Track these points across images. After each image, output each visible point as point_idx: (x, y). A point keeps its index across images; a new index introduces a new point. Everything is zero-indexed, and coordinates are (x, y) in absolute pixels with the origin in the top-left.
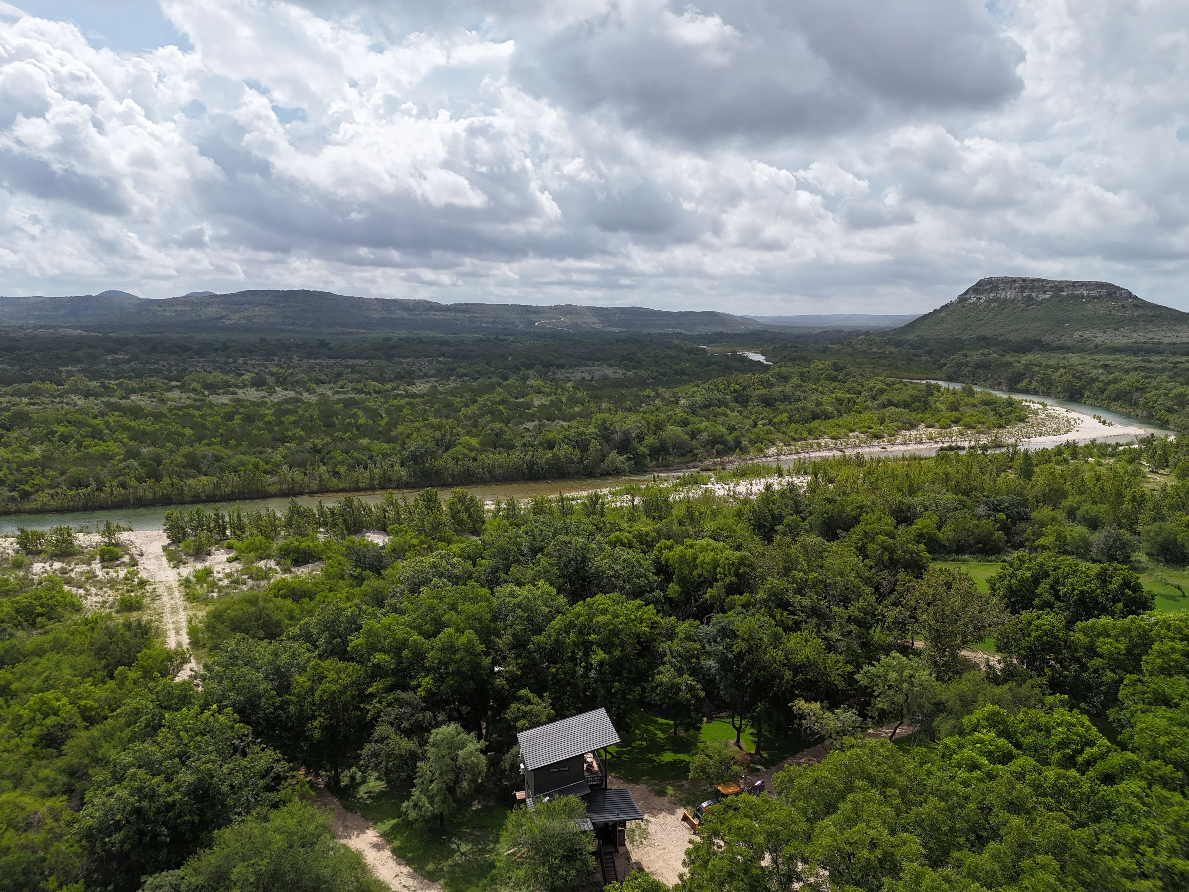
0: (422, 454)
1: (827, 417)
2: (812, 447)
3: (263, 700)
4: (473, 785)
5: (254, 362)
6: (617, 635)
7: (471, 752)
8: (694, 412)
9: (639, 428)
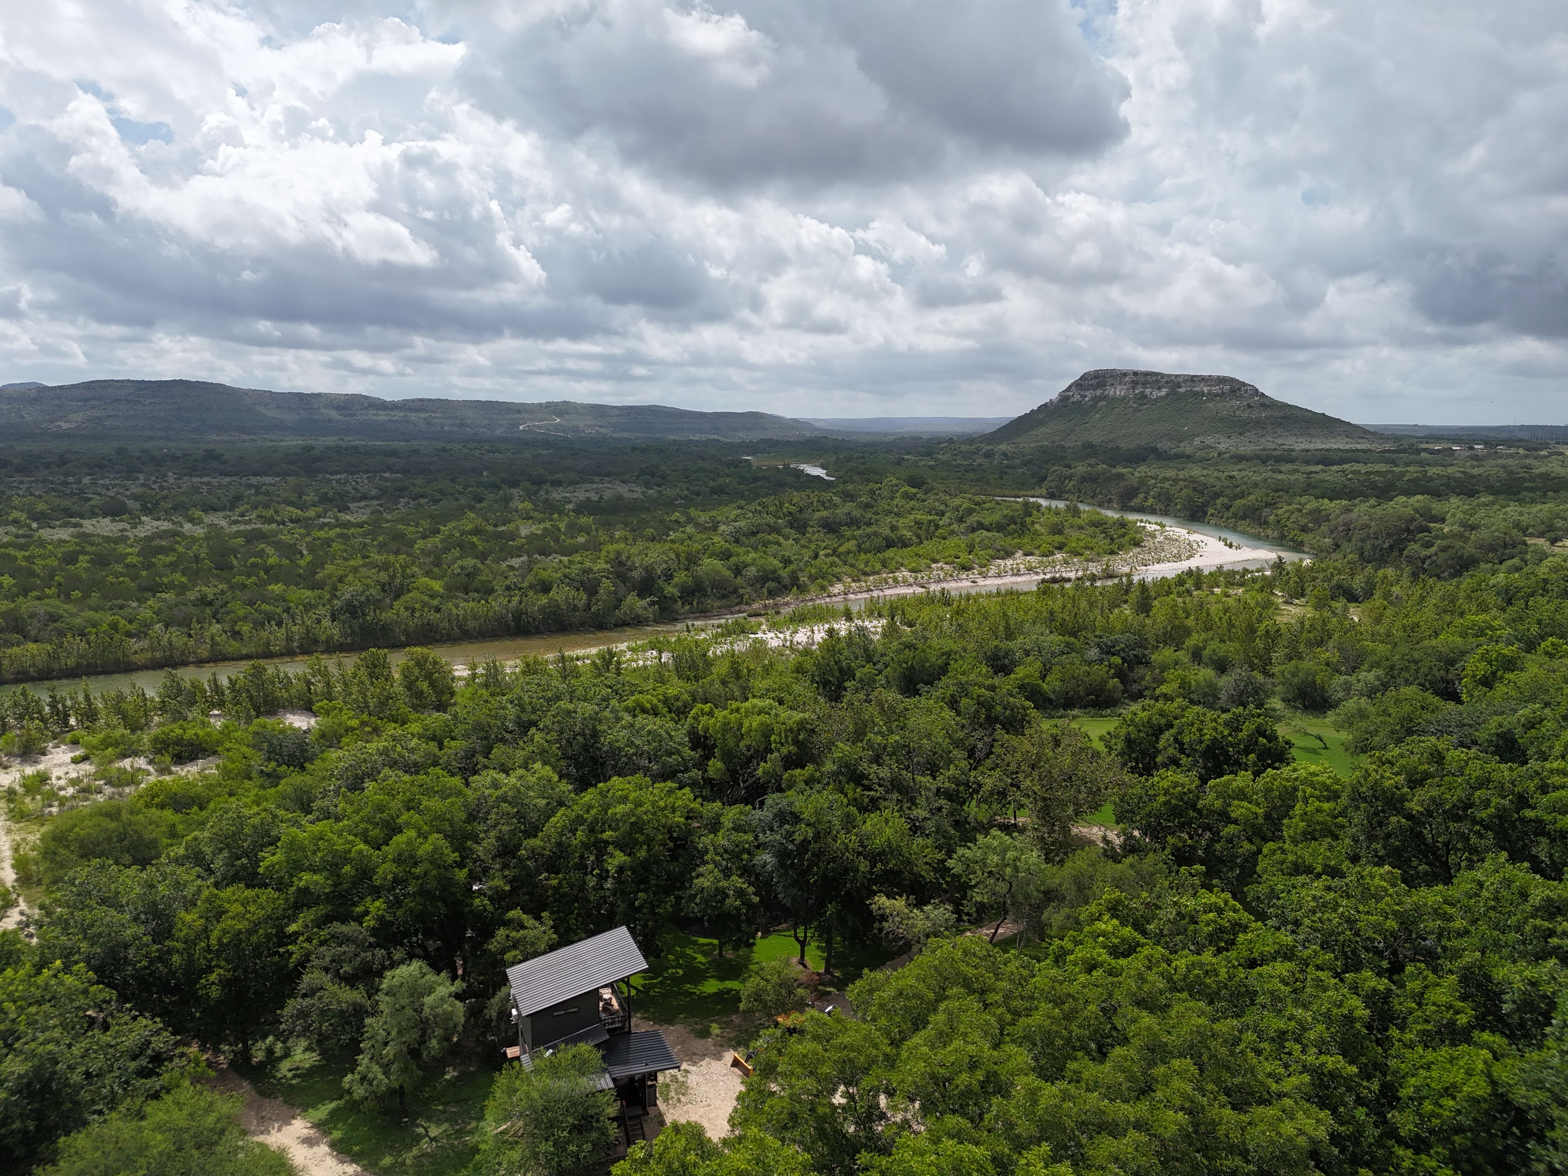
0: (362, 603)
1: (904, 544)
2: (887, 583)
3: (131, 951)
4: (445, 1044)
5: (107, 482)
6: (641, 830)
7: (442, 999)
8: (737, 541)
9: (666, 562)
